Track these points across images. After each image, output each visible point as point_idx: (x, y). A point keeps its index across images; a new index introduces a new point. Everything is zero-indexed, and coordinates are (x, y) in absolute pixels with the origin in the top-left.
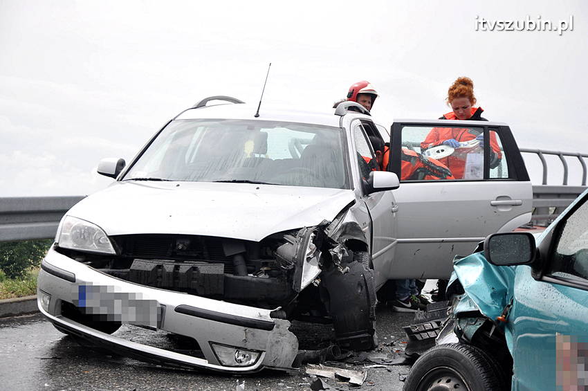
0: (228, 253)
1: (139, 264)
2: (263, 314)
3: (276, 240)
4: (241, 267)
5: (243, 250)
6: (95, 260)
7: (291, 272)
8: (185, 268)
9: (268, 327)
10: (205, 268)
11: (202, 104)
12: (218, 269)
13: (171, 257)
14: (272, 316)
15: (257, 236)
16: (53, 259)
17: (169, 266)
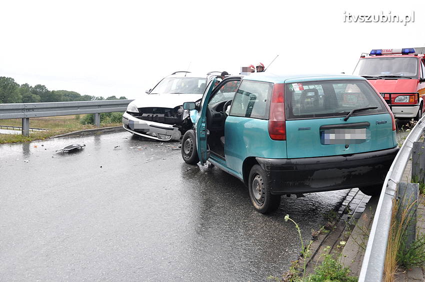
0: (166, 111)
1: (144, 115)
2: (171, 126)
3: (178, 107)
4: (169, 115)
5: (169, 110)
6: (134, 114)
7: (181, 116)
8: (155, 115)
9: (173, 129)
10: (159, 115)
11: (174, 73)
12: (163, 115)
13: (151, 113)
14: (173, 126)
15: (173, 107)
16: (126, 115)
17: (151, 115)
